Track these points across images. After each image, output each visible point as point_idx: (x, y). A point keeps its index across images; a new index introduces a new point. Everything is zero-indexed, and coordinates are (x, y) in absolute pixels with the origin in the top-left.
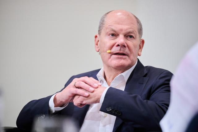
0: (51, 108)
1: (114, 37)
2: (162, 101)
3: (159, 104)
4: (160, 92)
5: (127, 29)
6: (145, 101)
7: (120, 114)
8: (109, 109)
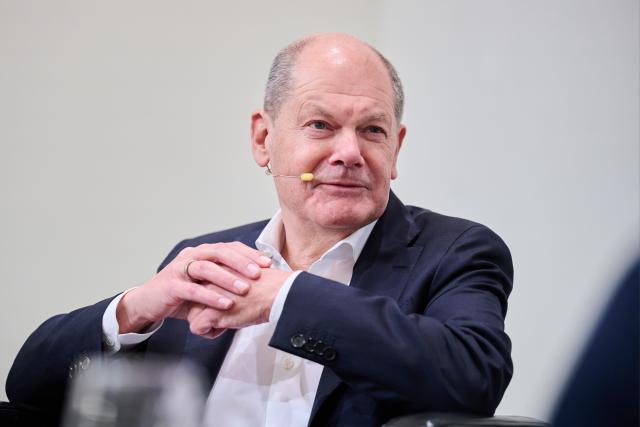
0: (109, 338)
1: (323, 132)
2: (464, 319)
3: (454, 328)
4: (457, 293)
5: (366, 110)
6: (412, 316)
7: (333, 358)
8: (299, 342)
